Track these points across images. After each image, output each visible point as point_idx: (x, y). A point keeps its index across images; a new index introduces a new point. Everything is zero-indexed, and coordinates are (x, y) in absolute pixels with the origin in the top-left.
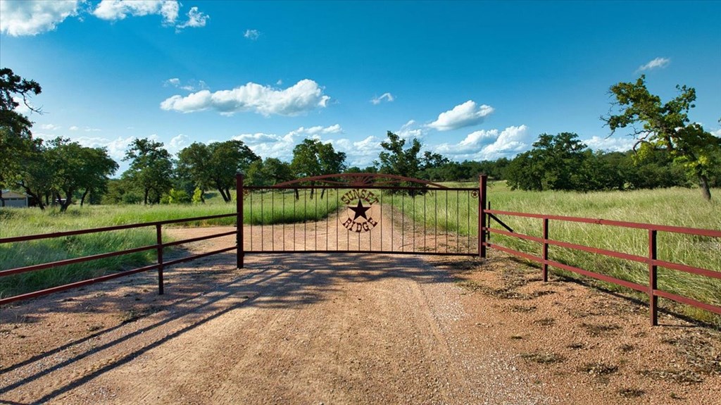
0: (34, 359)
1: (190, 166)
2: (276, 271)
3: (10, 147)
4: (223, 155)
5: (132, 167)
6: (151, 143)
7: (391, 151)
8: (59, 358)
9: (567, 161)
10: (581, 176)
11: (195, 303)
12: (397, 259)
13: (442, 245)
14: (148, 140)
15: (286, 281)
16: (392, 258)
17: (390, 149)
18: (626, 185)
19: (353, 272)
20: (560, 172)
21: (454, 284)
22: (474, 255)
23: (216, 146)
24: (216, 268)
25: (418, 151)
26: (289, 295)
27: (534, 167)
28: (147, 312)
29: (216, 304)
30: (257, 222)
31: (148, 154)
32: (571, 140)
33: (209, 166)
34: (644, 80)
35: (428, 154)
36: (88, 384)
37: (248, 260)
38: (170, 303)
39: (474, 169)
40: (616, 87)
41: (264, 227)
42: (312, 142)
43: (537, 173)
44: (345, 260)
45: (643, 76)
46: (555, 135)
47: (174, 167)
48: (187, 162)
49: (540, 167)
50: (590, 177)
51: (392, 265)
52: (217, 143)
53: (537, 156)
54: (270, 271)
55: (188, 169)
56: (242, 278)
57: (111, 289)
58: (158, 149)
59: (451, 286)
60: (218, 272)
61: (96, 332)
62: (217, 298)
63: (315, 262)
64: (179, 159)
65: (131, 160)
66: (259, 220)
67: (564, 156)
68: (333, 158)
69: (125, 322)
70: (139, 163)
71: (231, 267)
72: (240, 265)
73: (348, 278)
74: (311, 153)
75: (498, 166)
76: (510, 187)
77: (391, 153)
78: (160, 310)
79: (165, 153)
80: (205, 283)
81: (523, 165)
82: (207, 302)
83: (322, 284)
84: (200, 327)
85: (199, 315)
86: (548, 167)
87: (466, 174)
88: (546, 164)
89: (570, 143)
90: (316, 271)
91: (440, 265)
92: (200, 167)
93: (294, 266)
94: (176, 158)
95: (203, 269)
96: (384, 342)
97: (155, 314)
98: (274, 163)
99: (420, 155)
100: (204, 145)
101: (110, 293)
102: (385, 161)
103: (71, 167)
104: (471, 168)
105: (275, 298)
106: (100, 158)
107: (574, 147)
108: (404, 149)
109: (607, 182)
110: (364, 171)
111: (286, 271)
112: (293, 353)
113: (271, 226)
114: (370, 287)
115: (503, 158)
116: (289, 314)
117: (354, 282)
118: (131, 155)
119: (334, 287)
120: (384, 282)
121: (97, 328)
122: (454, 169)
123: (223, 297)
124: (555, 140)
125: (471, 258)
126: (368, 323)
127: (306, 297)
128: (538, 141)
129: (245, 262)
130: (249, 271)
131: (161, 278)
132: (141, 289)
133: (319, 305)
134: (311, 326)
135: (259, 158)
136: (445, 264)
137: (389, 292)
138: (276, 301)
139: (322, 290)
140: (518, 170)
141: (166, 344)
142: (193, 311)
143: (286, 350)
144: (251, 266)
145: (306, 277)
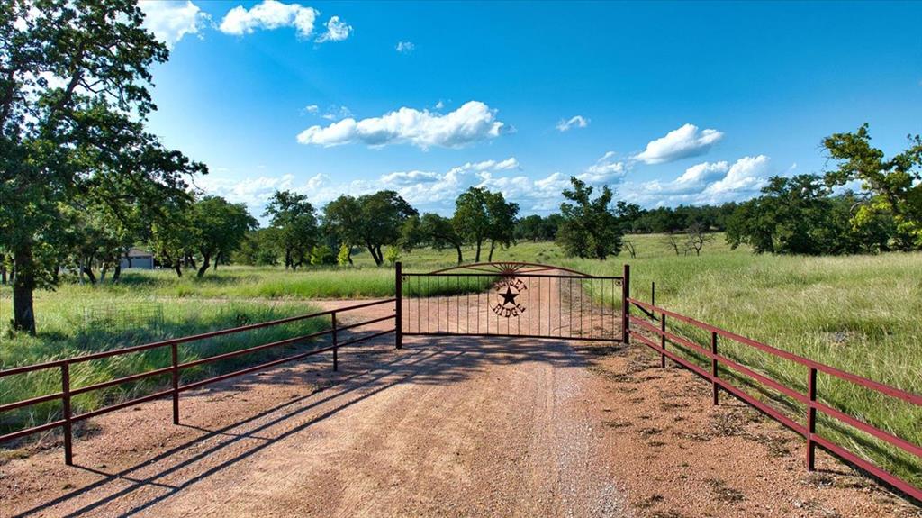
0: (261, 415)
1: (337, 223)
2: (431, 353)
3: (175, 223)
4: (375, 211)
5: (273, 224)
6: (293, 196)
7: (576, 202)
8: (278, 414)
9: (806, 211)
10: (826, 230)
11: (365, 378)
12: (545, 342)
13: (597, 328)
14: (290, 193)
15: (439, 361)
16: (541, 342)
17: (573, 199)
18: (891, 242)
19: (500, 355)
20: (797, 225)
21: (584, 368)
22: (619, 341)
23: (366, 200)
24: (376, 348)
25: (609, 200)
26: (441, 374)
27: (761, 220)
28: (330, 385)
29: (382, 380)
30: (415, 294)
31: (290, 208)
32: (812, 183)
33: (359, 223)
34: (867, 129)
35: (621, 204)
36: (305, 429)
37: (405, 340)
38: (344, 378)
39: (692, 217)
40: (828, 140)
41: (421, 300)
42: (478, 191)
43: (765, 227)
44: (496, 343)
45: (866, 125)
46: (791, 177)
47: (319, 223)
48: (334, 218)
49: (769, 219)
50: (839, 231)
51: (538, 348)
52: (367, 196)
53: (767, 205)
54: (425, 352)
55: (335, 226)
56: (400, 358)
57: (292, 366)
58: (301, 202)
59: (581, 370)
60: (380, 352)
61: (296, 399)
62: (381, 375)
63: (468, 344)
64: (324, 215)
65: (272, 216)
66: (415, 291)
67: (801, 205)
68: (504, 210)
69: (315, 392)
70: (280, 219)
71: (391, 348)
72: (399, 346)
73: (494, 360)
74: (476, 203)
75: (723, 213)
76: (731, 245)
77: (575, 204)
78: (339, 384)
79: (308, 207)
80: (369, 361)
81: (747, 217)
82: (374, 378)
83: (471, 366)
84: (373, 397)
85: (370, 387)
86: (780, 218)
87: (681, 224)
88: (778, 216)
89: (811, 188)
90: (467, 353)
91: (581, 350)
92: (348, 224)
93: (447, 348)
94: (321, 213)
95: (365, 348)
96: (507, 411)
97: (335, 387)
98: (433, 219)
99: (612, 206)
100: (353, 198)
101: (293, 369)
102: (568, 214)
103: (210, 227)
104: (687, 216)
105: (428, 377)
106: (239, 216)
107: (815, 193)
108: (592, 198)
109: (865, 236)
110: (546, 220)
111: (440, 352)
112: (440, 416)
113: (427, 300)
114: (511, 368)
115: (730, 202)
116: (440, 389)
117: (498, 364)
118: (271, 210)
119: (479, 369)
120: (525, 365)
121: (296, 396)
122: (665, 217)
123: (386, 375)
124: (790, 185)
125: (617, 343)
126: (500, 397)
127: (454, 376)
128: (768, 186)
129: (403, 342)
130: (407, 352)
131: (335, 356)
132: (318, 366)
133: (465, 383)
134: (456, 399)
135: (414, 212)
136: (587, 349)
137: (525, 374)
138: (430, 379)
139: (468, 371)
140: (741, 223)
141: (349, 408)
142: (365, 385)
143: (435, 413)
144: (408, 347)
145: (457, 358)
